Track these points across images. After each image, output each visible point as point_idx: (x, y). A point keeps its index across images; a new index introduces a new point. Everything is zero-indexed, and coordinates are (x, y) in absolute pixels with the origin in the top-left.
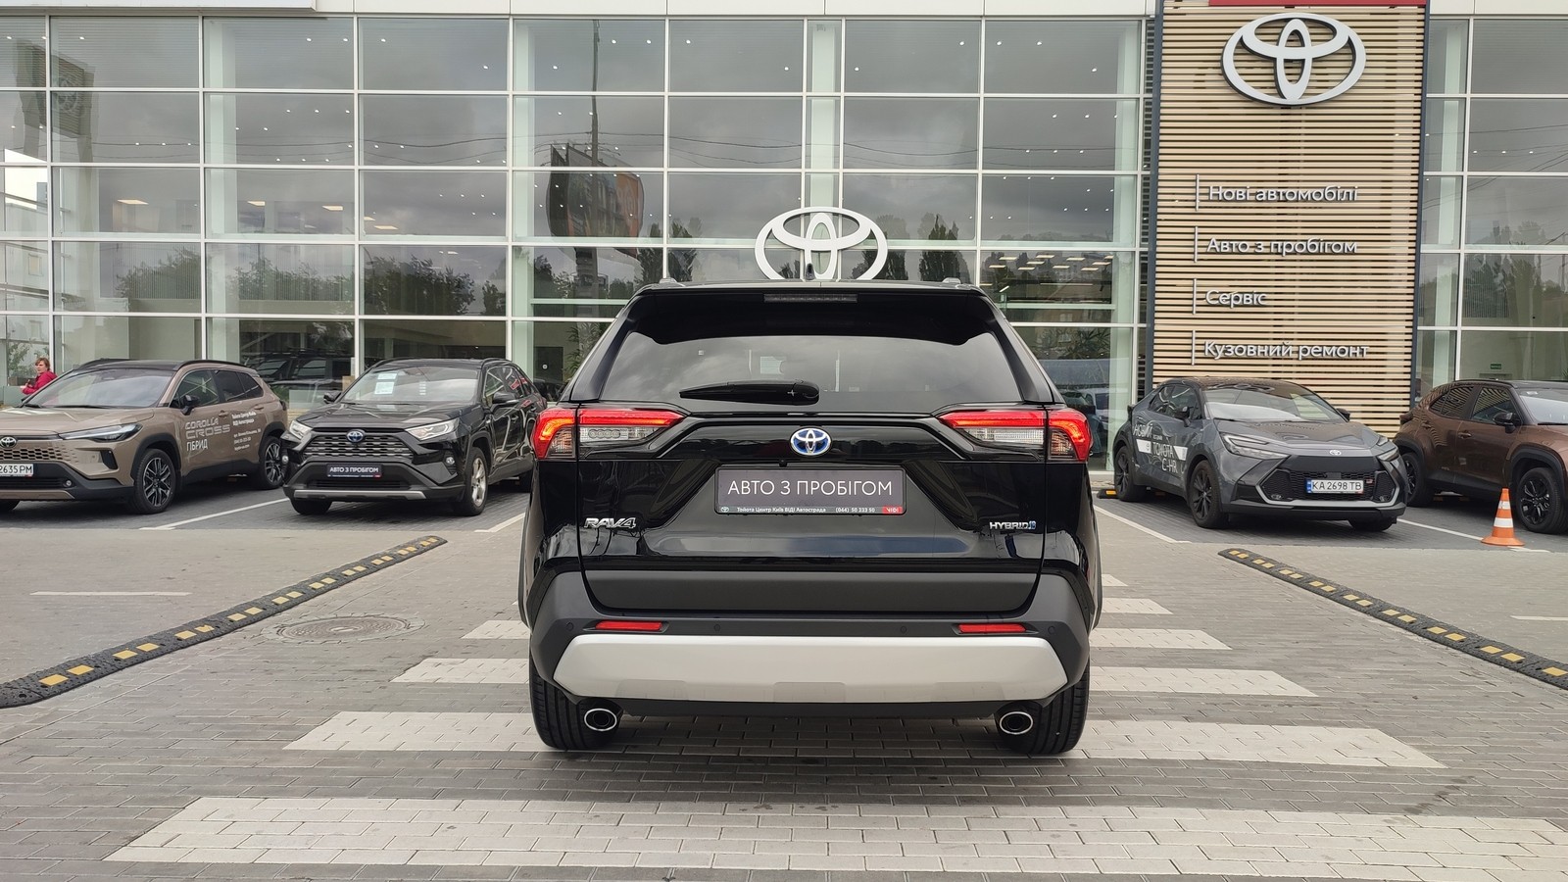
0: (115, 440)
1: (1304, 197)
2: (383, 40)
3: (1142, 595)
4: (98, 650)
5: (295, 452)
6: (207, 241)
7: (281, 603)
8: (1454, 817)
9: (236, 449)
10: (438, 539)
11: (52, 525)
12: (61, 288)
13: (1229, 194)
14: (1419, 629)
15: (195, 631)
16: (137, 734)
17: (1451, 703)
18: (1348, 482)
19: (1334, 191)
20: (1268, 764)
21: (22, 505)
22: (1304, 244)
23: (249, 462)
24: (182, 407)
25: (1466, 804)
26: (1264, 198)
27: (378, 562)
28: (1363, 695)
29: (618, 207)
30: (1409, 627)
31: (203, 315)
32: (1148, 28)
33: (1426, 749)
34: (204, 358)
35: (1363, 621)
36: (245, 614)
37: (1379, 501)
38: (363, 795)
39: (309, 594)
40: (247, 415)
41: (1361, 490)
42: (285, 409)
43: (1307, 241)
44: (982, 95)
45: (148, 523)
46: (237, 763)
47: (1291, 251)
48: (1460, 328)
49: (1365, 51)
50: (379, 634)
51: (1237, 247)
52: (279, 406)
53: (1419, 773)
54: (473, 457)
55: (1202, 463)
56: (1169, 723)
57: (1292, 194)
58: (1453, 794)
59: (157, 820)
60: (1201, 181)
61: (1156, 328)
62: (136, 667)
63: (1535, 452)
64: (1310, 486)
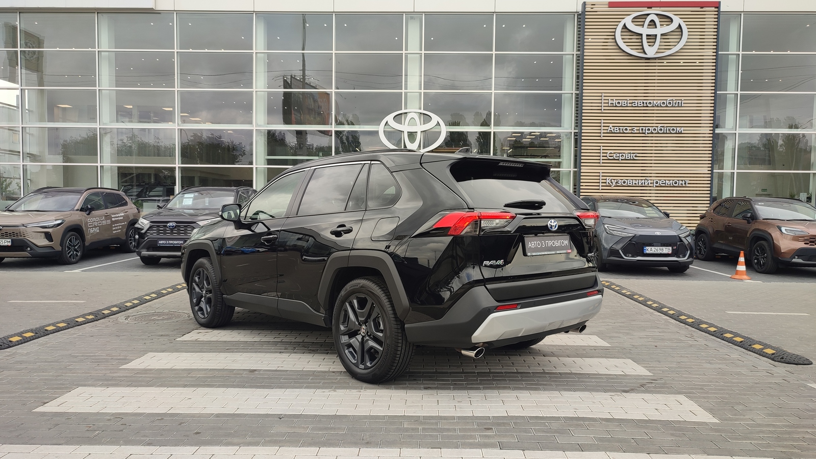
0: (52, 227)
1: (657, 105)
2: (190, 24)
4: (38, 326)
5: (142, 233)
6: (101, 127)
7: (129, 305)
8: (643, 394)
9: (114, 232)
12: (28, 150)
13: (619, 103)
14: (676, 317)
15: (85, 318)
16: (52, 362)
17: (671, 348)
18: (664, 248)
19: (671, 102)
20: (570, 374)
21: (6, 260)
22: (656, 128)
23: (121, 239)
24: (86, 211)
25: (651, 389)
26: (636, 105)
27: (180, 287)
28: (632, 345)
30: (671, 316)
31: (99, 165)
32: (578, 18)
33: (647, 367)
34: (99, 186)
35: (652, 313)
36: (110, 310)
37: (679, 257)
39: (143, 302)
40: (119, 215)
41: (670, 252)
42: (139, 212)
43: (658, 127)
44: (494, 52)
45: (68, 269)
46: (97, 374)
47: (650, 132)
48: (736, 171)
49: (687, 30)
50: (174, 320)
51: (623, 130)
52: (136, 211)
53: (638, 377)
57: (650, 103)
58: (648, 385)
60: (604, 96)
61: (582, 171)
62: (55, 334)
63: (760, 233)
64: (645, 250)
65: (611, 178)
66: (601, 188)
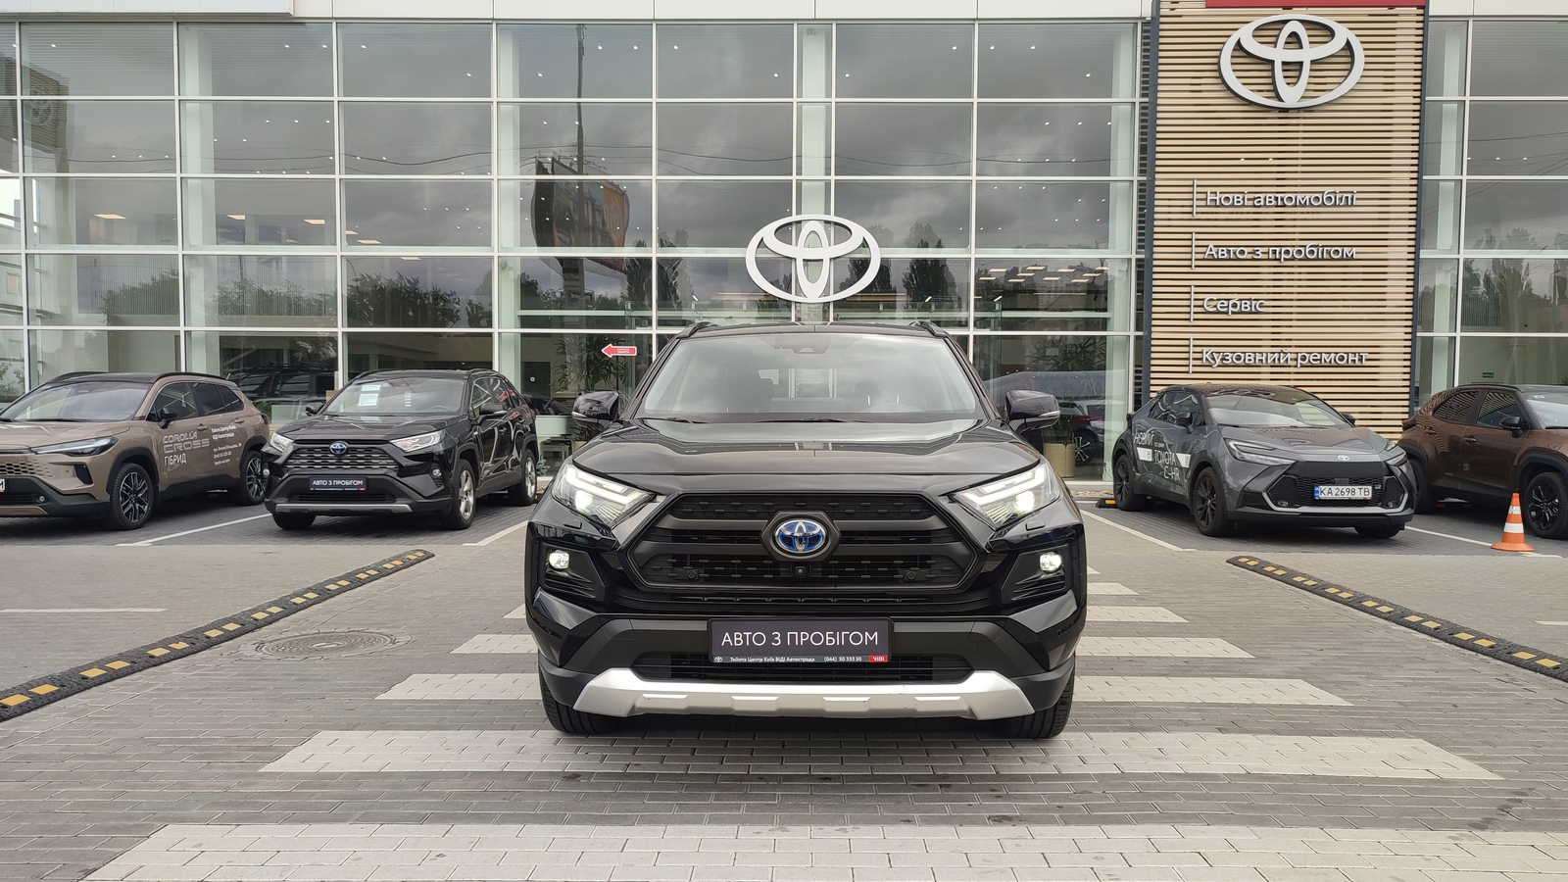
0: (89, 454)
1: (1303, 202)
2: (364, 47)
3: (1154, 603)
4: (65, 668)
5: (277, 465)
6: (185, 252)
7: (260, 618)
8: (1523, 833)
9: (216, 463)
10: (425, 552)
11: (25, 542)
12: (37, 304)
13: (1227, 199)
14: (1445, 635)
15: (169, 648)
16: (101, 757)
17: (1492, 711)
18: (1356, 488)
19: (1332, 196)
20: (1314, 778)
22: (1302, 249)
23: (230, 477)
24: (159, 420)
25: (1533, 819)
26: (1262, 203)
27: (362, 576)
28: (1400, 703)
29: (604, 223)
30: (1434, 633)
31: (182, 329)
32: (1143, 31)
33: (1476, 760)
34: (183, 370)
35: (1385, 627)
36: (223, 630)
37: (1387, 507)
38: (343, 821)
39: (289, 609)
40: (227, 429)
41: (1369, 496)
42: (266, 423)
43: (1305, 246)
44: (975, 100)
45: (124, 540)
46: (208, 787)
47: (1289, 256)
48: (1459, 334)
49: (1363, 53)
50: (363, 649)
51: (1235, 253)
52: (260, 420)
53: (1476, 785)
54: (460, 469)
55: (1206, 470)
56: (1202, 734)
57: (1290, 199)
58: (1516, 808)
59: (117, 850)
60: (1198, 186)
61: (1154, 336)
62: (104, 685)
63: (1544, 456)
64: (1318, 492)
65: (1213, 349)
66: (1192, 369)
